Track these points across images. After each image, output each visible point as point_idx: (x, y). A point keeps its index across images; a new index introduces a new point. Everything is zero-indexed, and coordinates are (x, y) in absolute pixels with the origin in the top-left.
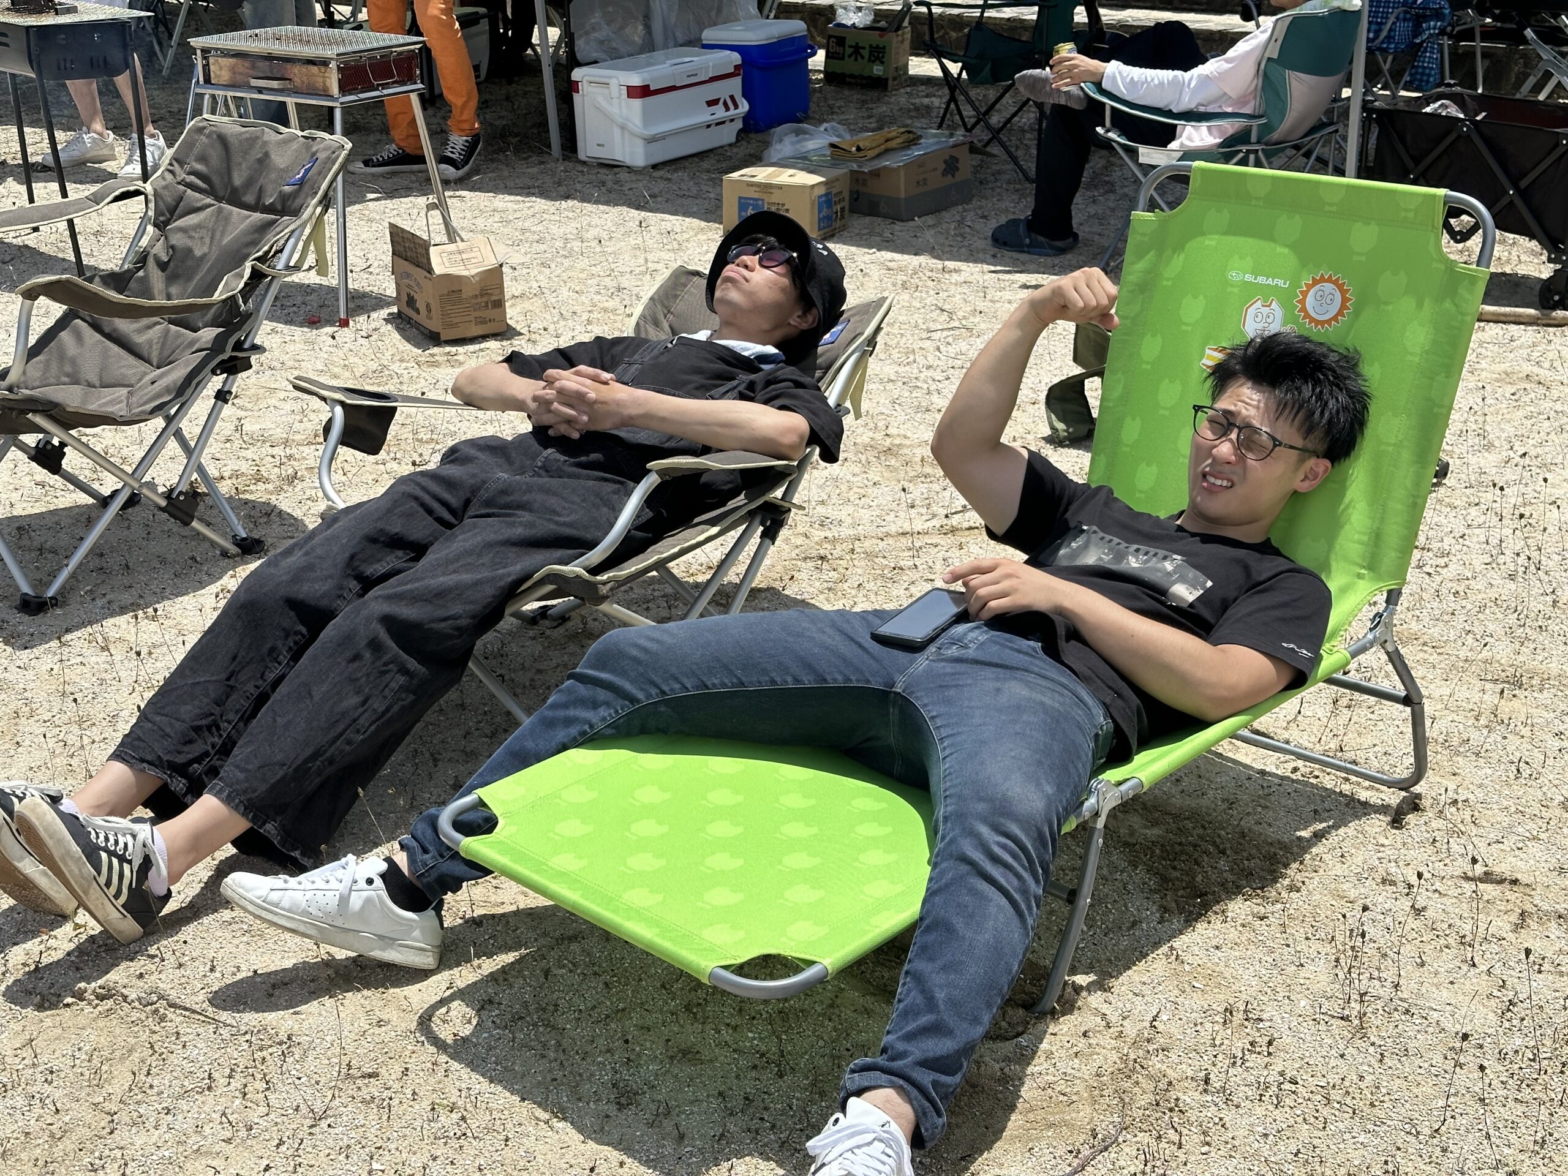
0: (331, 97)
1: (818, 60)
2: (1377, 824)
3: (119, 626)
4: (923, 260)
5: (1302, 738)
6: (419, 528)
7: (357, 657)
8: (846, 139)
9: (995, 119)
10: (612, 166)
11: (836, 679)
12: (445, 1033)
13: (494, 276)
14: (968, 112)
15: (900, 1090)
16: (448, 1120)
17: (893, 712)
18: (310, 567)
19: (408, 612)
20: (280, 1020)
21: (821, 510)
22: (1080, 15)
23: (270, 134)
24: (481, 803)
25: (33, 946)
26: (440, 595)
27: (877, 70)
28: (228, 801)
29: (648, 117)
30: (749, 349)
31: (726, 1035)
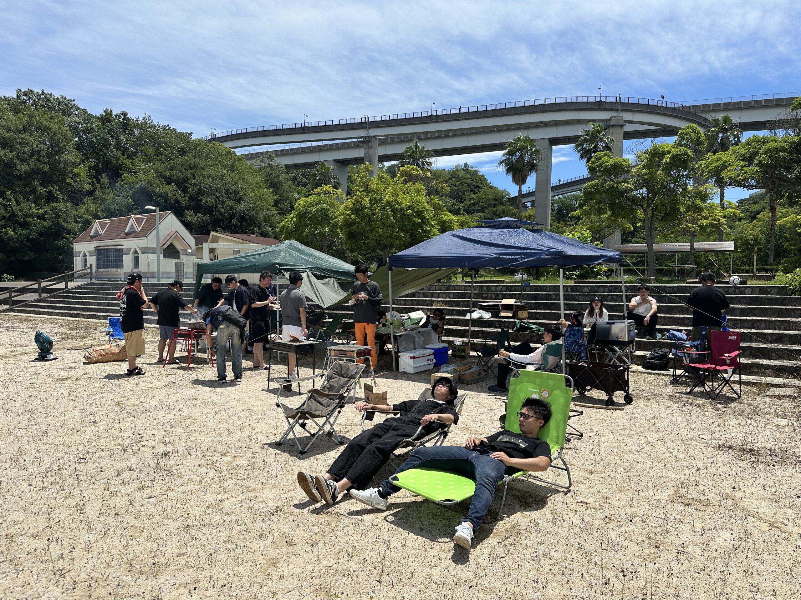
0: (354, 357)
1: (450, 352)
2: (562, 494)
3: (319, 456)
4: (474, 392)
5: (549, 480)
6: (381, 433)
7: (371, 454)
8: (457, 368)
9: (489, 365)
10: (406, 373)
11: (458, 457)
12: (389, 520)
13: (386, 393)
14: (483, 363)
15: (471, 522)
16: (391, 532)
17: (469, 463)
18: (362, 439)
19: (380, 446)
20: (359, 517)
21: (454, 439)
22: (506, 343)
23: (350, 364)
24: (396, 477)
25: (313, 506)
26: (386, 443)
27: (463, 354)
28: (348, 479)
29: (414, 363)
30: (440, 402)
31: (439, 522)
